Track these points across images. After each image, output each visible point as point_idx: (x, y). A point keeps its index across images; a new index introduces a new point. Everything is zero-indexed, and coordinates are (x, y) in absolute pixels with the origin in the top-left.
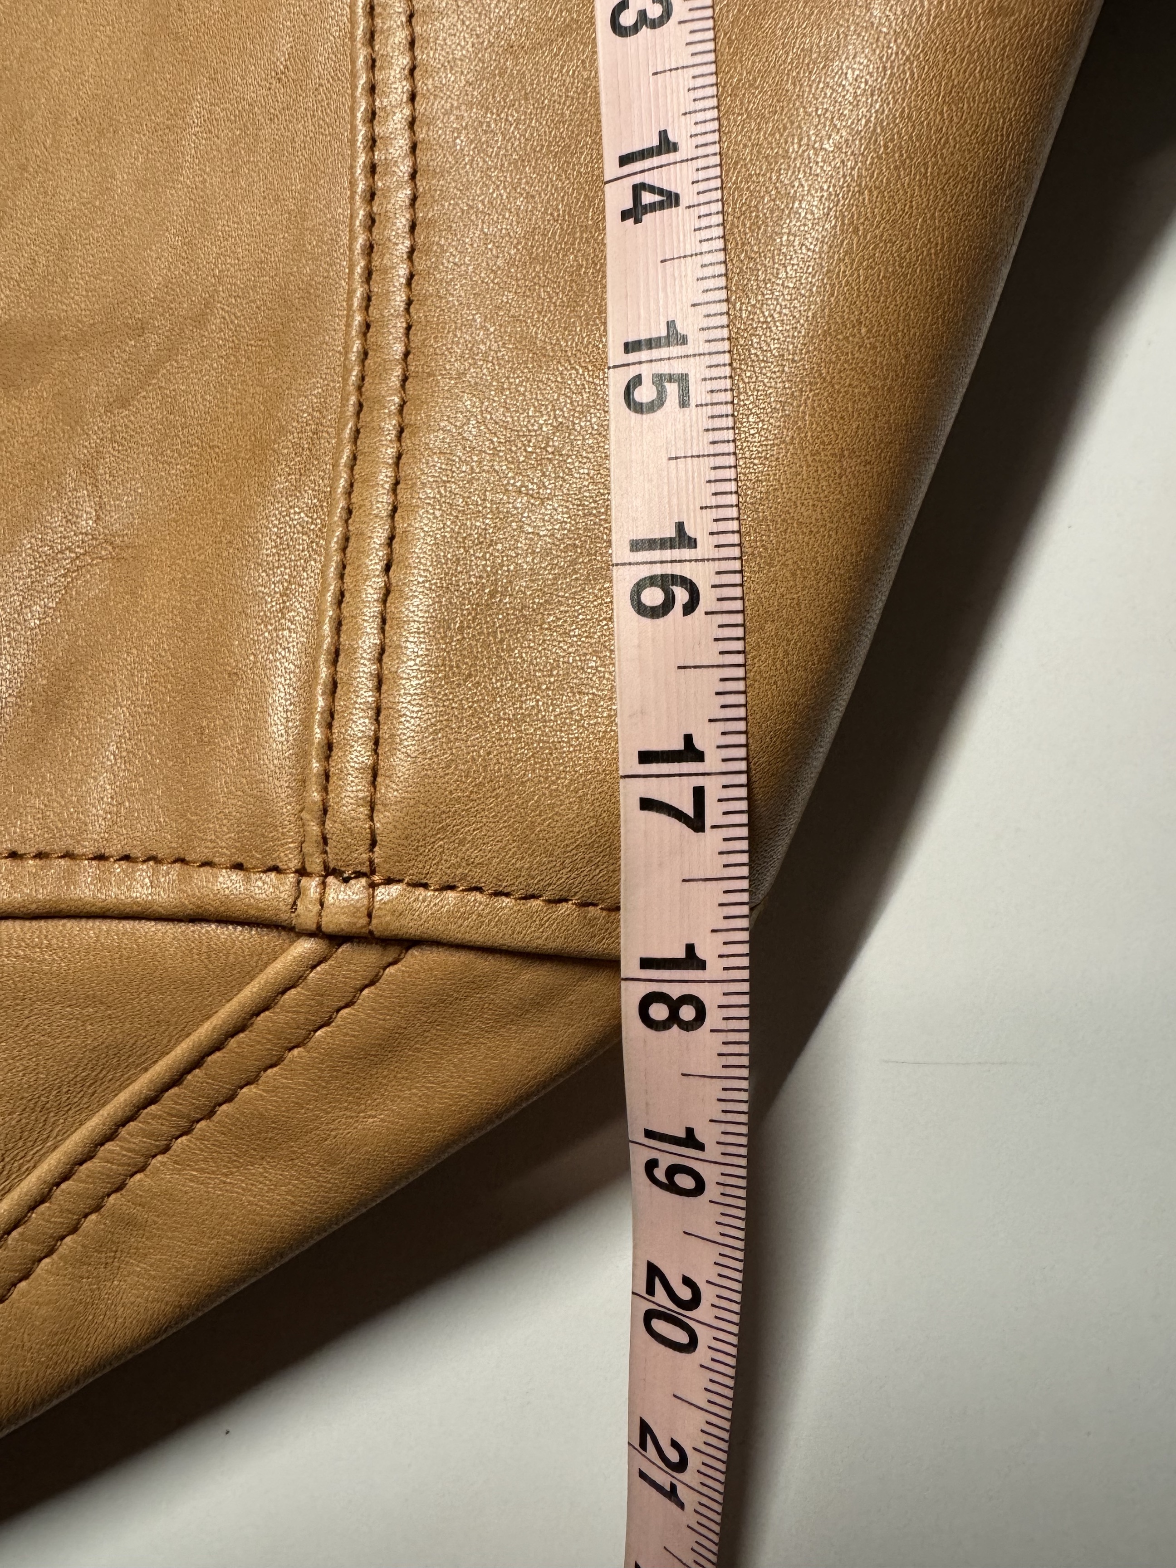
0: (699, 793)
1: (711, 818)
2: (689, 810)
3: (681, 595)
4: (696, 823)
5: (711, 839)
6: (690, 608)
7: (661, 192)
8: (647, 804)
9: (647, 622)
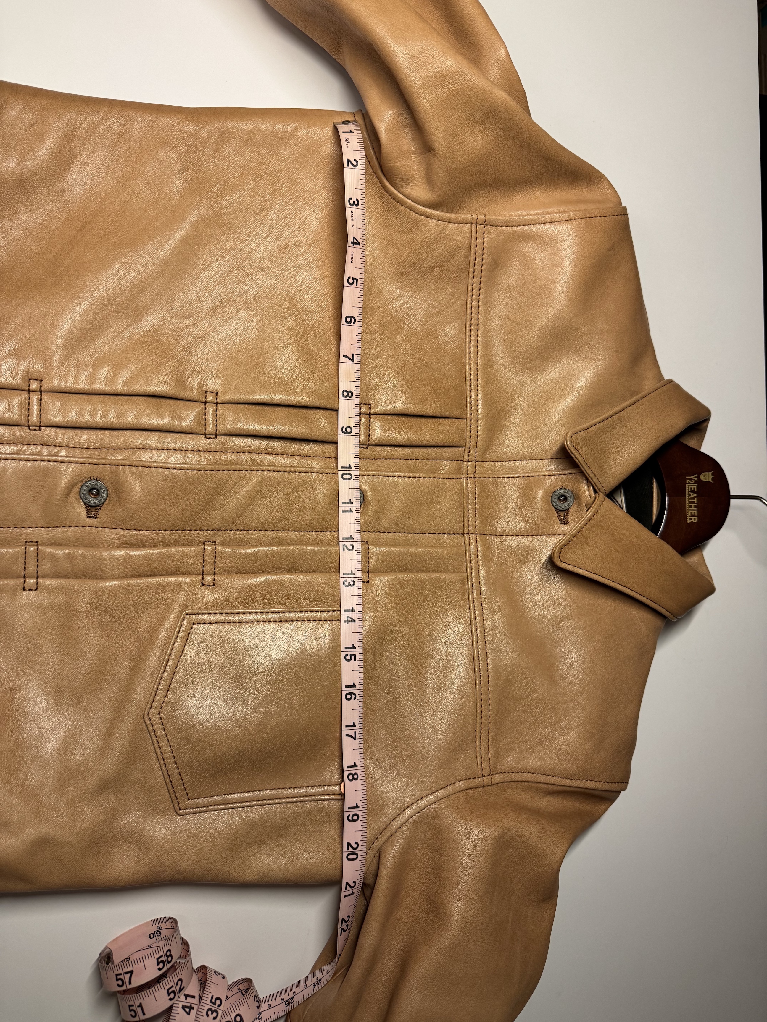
0: (355, 732)
1: (357, 737)
2: (354, 736)
3: (353, 696)
4: (355, 738)
5: (357, 741)
6: (355, 699)
7: (351, 618)
8: (347, 735)
9: (348, 701)
